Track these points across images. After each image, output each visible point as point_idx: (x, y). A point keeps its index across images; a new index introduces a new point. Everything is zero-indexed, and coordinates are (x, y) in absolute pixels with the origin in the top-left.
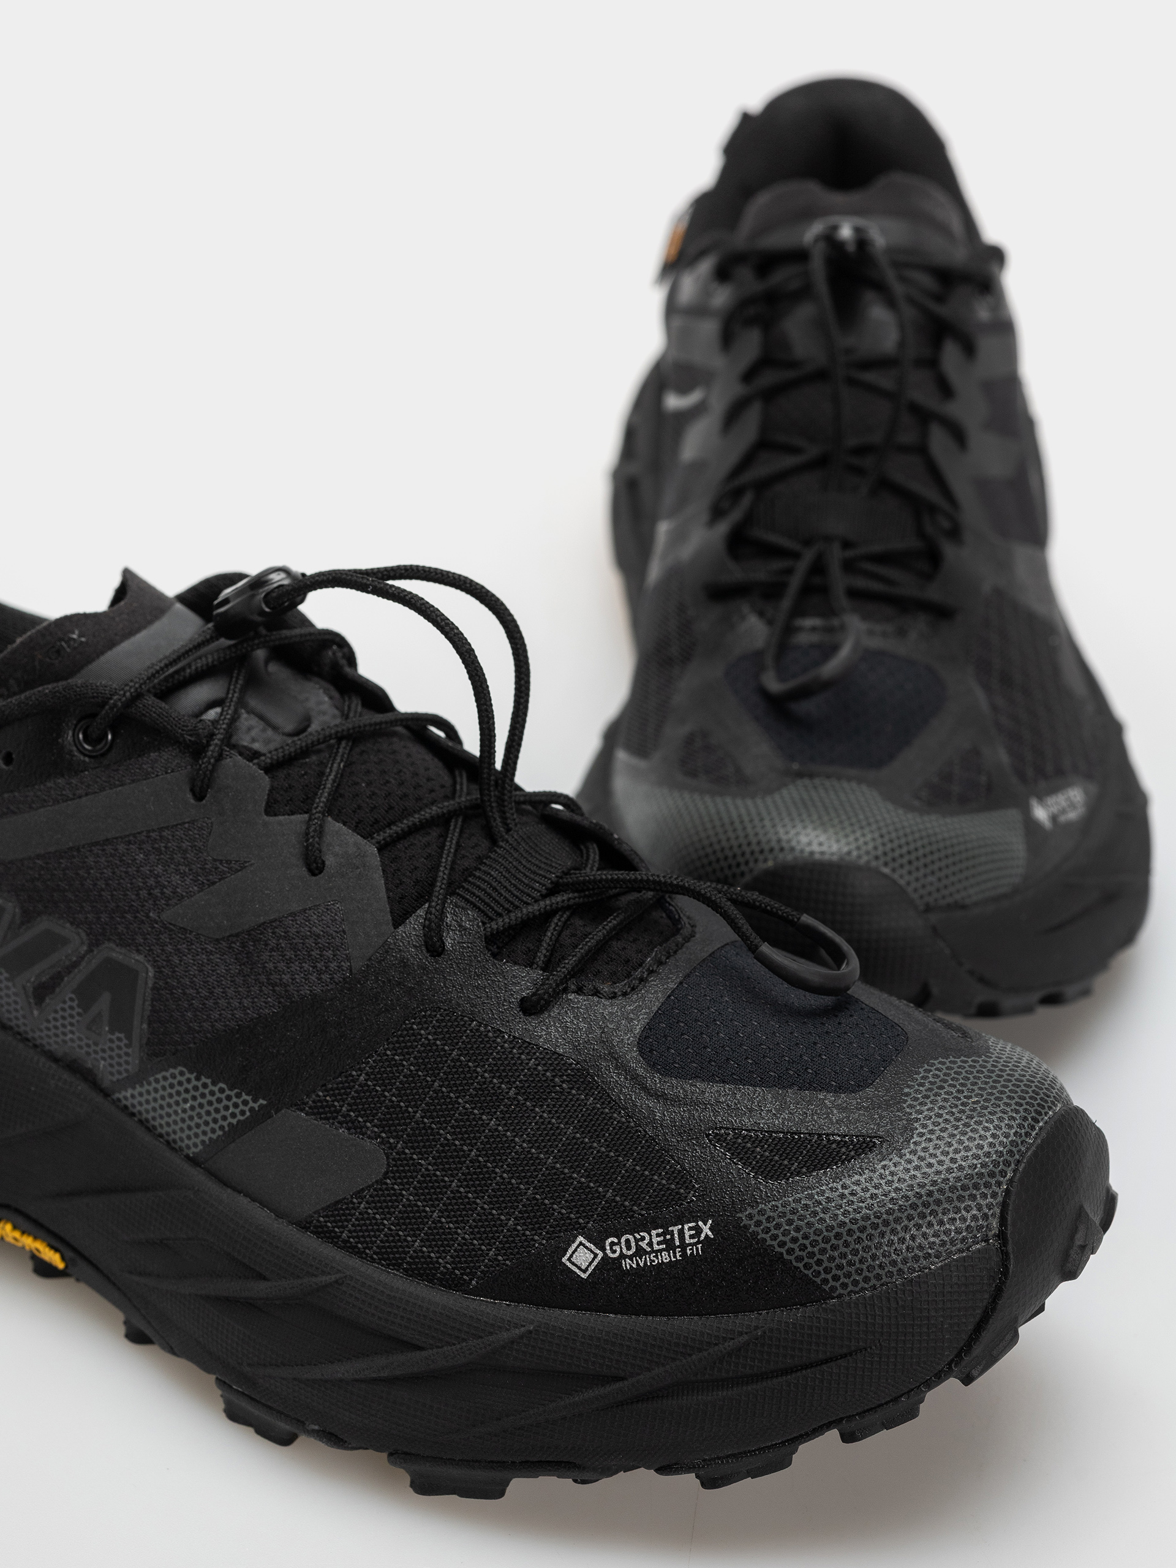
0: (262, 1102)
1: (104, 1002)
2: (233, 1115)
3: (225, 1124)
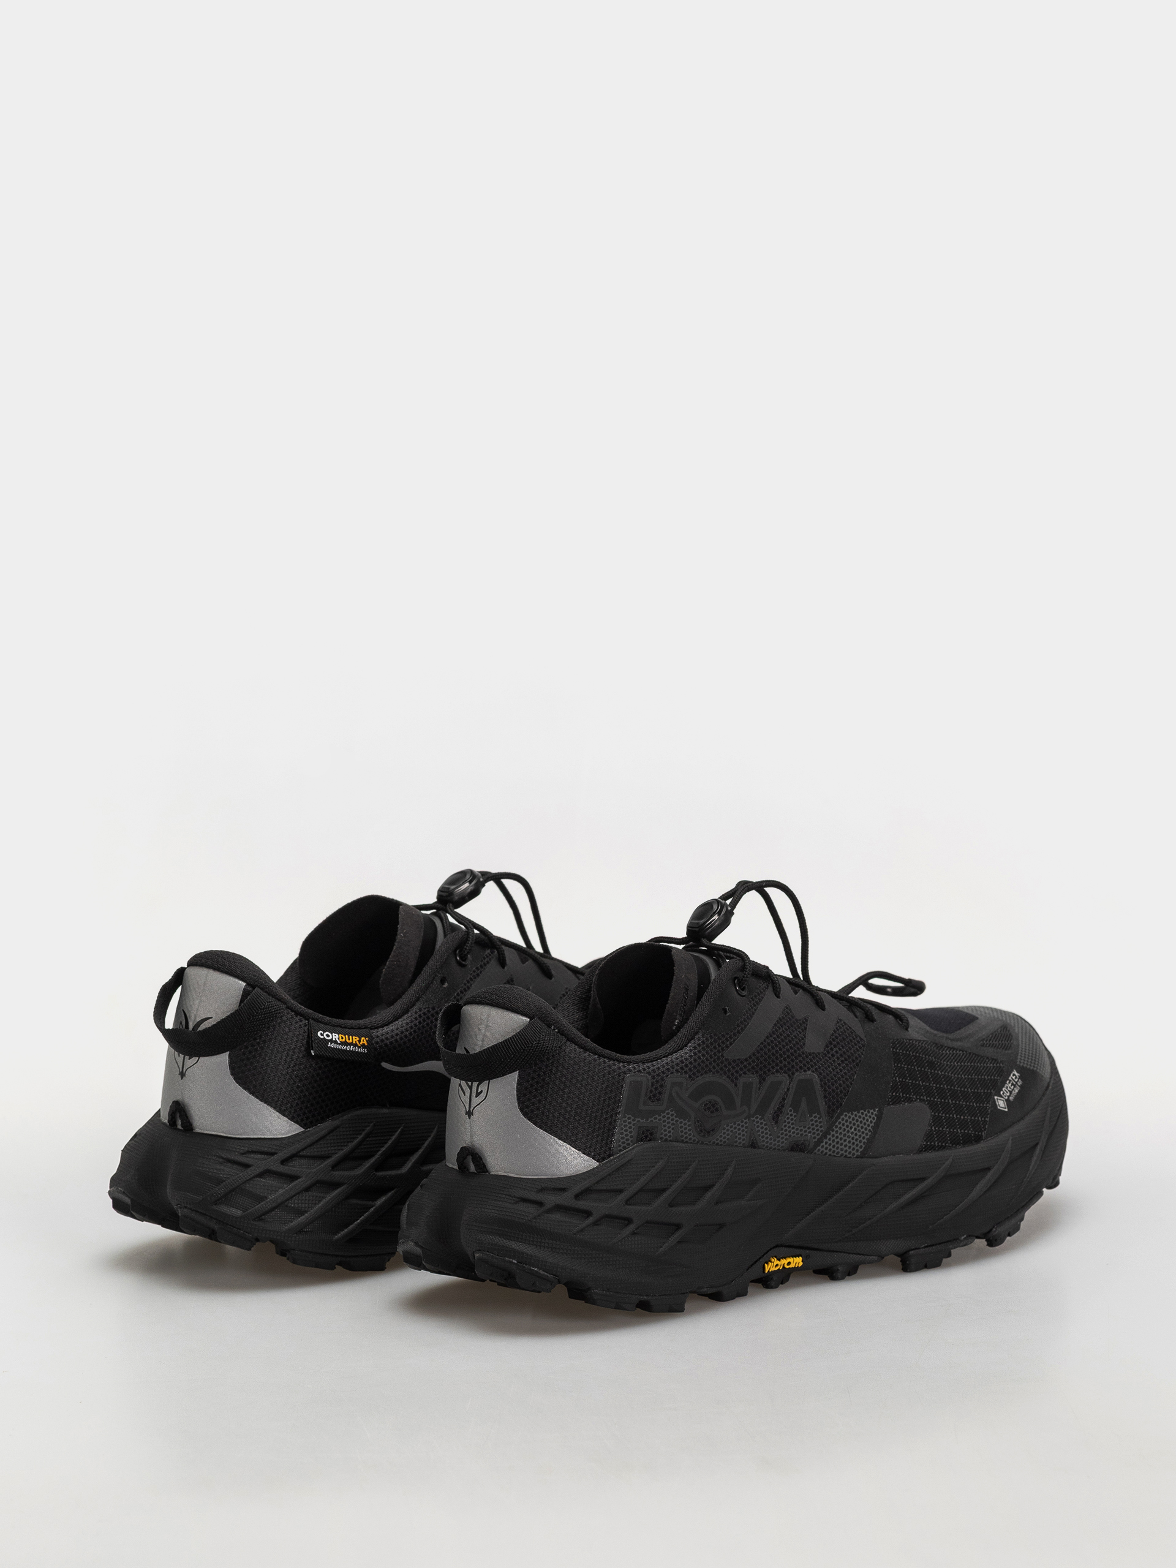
0: (877, 1109)
1: (804, 1105)
2: (871, 1122)
3: (870, 1128)
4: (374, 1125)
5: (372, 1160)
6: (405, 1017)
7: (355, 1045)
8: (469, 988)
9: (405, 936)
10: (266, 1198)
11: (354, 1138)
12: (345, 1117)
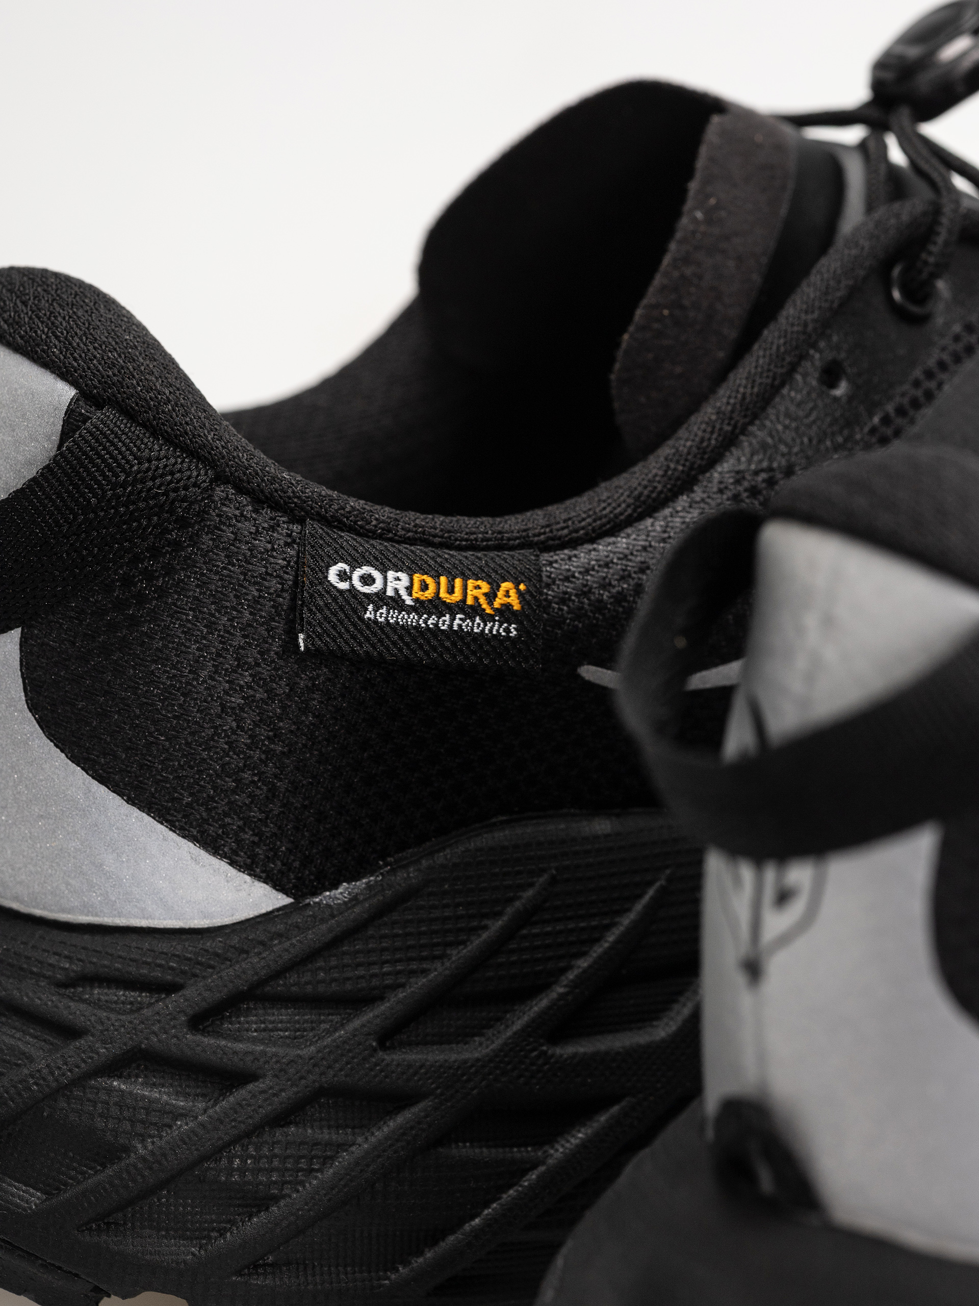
4: (553, 881)
5: (542, 1003)
6: (683, 501)
7: (474, 611)
8: (929, 396)
9: (709, 221)
10: (127, 1149)
11: (474, 930)
12: (440, 858)
